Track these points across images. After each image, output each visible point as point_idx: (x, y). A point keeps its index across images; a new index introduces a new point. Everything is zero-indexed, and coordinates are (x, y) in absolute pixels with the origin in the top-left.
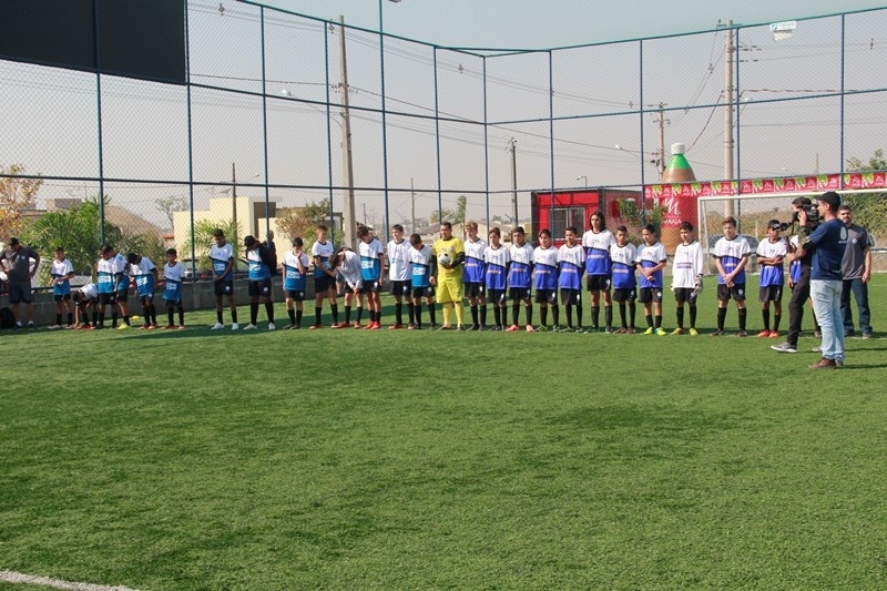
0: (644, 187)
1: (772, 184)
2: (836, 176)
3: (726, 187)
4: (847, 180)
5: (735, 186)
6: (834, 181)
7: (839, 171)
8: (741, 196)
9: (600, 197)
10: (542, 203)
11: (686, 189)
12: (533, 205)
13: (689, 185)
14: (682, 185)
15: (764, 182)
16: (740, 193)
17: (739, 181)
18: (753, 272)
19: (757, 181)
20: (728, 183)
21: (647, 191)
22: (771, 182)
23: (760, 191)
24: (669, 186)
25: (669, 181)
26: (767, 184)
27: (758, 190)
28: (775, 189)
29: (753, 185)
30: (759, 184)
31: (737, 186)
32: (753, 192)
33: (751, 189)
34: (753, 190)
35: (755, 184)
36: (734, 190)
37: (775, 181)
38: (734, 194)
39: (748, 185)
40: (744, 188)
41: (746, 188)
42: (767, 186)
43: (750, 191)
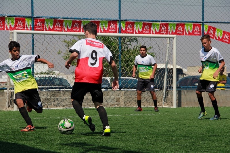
2: (114, 22)
3: (20, 23)
4: (123, 26)
5: (28, 22)
6: (113, 26)
7: (117, 18)
15: (55, 21)
17: (32, 18)
20: (23, 19)
22: (61, 22)
23: (50, 30)
26: (58, 24)
27: (49, 28)
28: (63, 29)
29: (46, 24)
30: (51, 23)
31: (30, 23)
32: (45, 30)
33: (43, 27)
34: (45, 27)
35: (47, 23)
36: (28, 26)
37: (65, 21)
38: (27, 30)
39: (40, 23)
40: (38, 25)
41: (39, 25)
42: (57, 25)
43: (42, 29)
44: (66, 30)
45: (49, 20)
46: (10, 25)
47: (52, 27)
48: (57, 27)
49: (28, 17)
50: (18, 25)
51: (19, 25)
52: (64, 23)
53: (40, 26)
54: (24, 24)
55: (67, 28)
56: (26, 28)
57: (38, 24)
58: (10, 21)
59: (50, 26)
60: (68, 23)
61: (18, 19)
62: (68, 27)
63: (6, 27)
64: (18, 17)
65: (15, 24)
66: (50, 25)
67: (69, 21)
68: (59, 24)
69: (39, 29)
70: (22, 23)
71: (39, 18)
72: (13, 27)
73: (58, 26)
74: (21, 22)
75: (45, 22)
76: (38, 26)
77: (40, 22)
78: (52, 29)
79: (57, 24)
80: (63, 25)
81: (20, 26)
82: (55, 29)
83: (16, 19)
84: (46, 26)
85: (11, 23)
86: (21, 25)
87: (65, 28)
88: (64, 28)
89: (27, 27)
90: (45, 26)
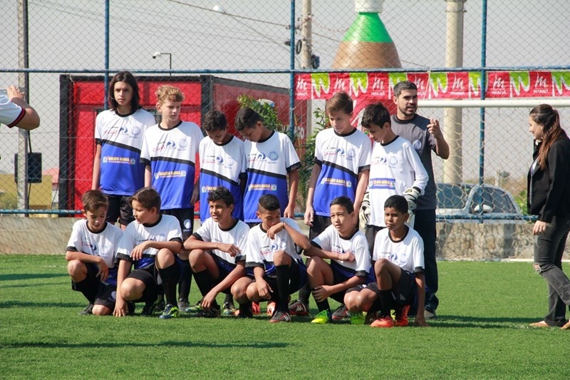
0: (295, 76)
1: (549, 82)
3: (458, 83)
5: (475, 82)
8: (487, 102)
9: (205, 92)
10: (83, 100)
11: (378, 83)
12: (63, 102)
13: (384, 76)
14: (371, 75)
15: (534, 75)
16: (485, 95)
17: (484, 72)
18: (506, 255)
19: (519, 72)
20: (464, 75)
21: (301, 84)
23: (524, 94)
24: (343, 75)
25: (345, 66)
26: (540, 81)
27: (522, 90)
28: (553, 90)
29: (512, 82)
30: (523, 79)
31: (479, 82)
32: (511, 95)
33: (508, 88)
34: (511, 89)
35: (516, 80)
36: (474, 89)
37: (555, 75)
38: (473, 96)
39: (501, 81)
40: (494, 85)
41: (498, 86)
42: (539, 83)
43: (504, 93)
44: (560, 91)
45: (519, 74)
46: (439, 89)
47: (527, 89)
48: (538, 87)
49: (473, 70)
50: (453, 87)
51: (455, 88)
52: (554, 78)
53: (500, 87)
54: (466, 84)
55: (564, 87)
56: (470, 93)
57: (495, 83)
58: (439, 80)
59: (523, 86)
60: (562, 78)
61: (453, 75)
62: (565, 85)
63: (432, 92)
64: (453, 71)
65: (449, 85)
66: (522, 83)
67: (564, 74)
68: (543, 80)
69: (499, 93)
70: (462, 83)
71: (495, 70)
72: (444, 91)
73: (541, 85)
74: (461, 80)
75: (511, 78)
76: (496, 87)
77: (500, 79)
78: (529, 92)
79: (537, 81)
80: (553, 82)
81: (459, 90)
82: (535, 91)
83: (449, 76)
84: (515, 86)
85: (441, 84)
86: (460, 88)
87: (558, 87)
88: (555, 88)
89: (472, 91)
90: (511, 86)
